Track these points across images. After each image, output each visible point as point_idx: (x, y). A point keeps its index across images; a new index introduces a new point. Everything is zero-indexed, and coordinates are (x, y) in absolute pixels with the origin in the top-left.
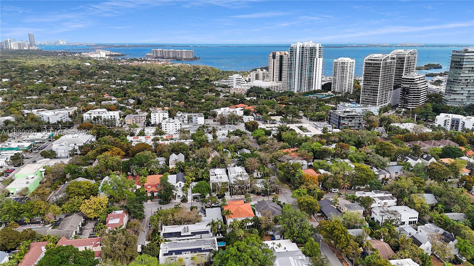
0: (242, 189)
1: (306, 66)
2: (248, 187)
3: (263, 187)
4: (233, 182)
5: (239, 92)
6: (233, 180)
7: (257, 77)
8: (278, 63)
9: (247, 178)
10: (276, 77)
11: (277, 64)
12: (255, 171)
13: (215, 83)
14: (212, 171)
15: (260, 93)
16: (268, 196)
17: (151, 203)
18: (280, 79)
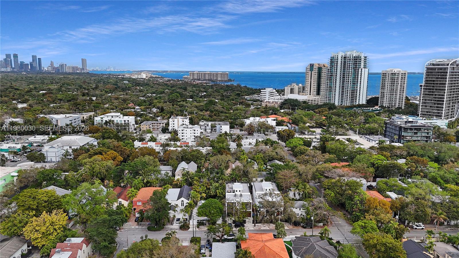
0: (272, 214)
1: (349, 78)
2: (281, 213)
3: (304, 214)
4: (258, 204)
5: (272, 105)
6: (259, 200)
7: (292, 91)
8: (317, 75)
9: (279, 199)
10: (314, 90)
11: (315, 76)
12: (291, 189)
13: (247, 98)
14: (228, 186)
15: (296, 105)
16: (311, 228)
17: (137, 227)
18: (318, 93)
